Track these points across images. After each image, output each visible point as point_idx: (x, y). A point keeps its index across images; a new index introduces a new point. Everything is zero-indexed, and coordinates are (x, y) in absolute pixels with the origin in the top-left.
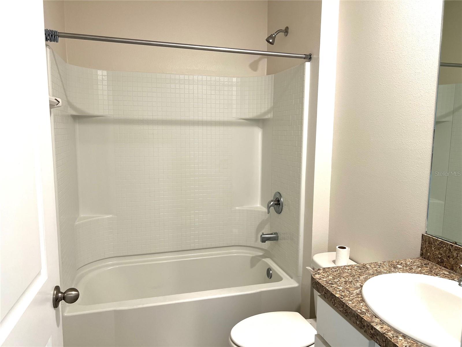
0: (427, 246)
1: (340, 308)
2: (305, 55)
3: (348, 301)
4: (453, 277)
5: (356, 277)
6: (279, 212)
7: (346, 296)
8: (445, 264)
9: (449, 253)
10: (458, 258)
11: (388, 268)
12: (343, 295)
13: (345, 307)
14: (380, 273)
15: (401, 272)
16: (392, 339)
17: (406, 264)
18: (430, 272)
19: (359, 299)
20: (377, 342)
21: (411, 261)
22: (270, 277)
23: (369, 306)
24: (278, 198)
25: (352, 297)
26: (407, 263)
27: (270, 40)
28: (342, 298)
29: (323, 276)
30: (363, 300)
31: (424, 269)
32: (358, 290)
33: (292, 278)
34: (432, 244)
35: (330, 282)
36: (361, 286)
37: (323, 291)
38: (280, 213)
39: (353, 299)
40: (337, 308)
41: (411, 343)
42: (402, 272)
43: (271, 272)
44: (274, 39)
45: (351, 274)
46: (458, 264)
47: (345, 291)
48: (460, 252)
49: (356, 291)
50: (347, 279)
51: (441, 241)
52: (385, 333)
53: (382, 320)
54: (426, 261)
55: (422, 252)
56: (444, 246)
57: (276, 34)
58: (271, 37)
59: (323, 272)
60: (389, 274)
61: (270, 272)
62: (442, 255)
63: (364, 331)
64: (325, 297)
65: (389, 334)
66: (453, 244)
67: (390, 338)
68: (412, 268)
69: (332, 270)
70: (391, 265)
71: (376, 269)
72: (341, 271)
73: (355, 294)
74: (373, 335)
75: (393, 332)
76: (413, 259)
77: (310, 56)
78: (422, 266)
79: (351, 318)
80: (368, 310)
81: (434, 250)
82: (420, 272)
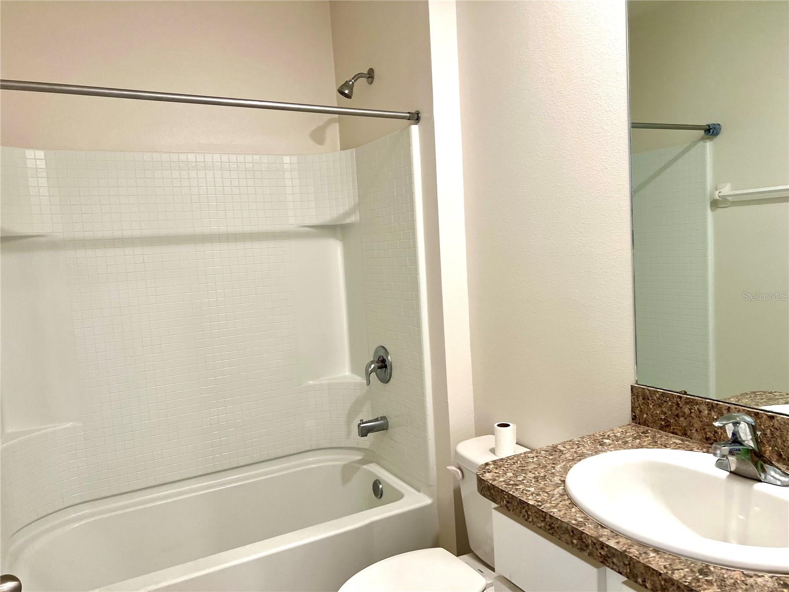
0: (640, 404)
1: (539, 522)
2: (409, 113)
3: (550, 508)
4: (689, 447)
5: (548, 468)
6: (386, 380)
7: (544, 501)
8: (673, 429)
9: (676, 409)
10: (693, 415)
11: (592, 447)
12: (540, 500)
13: (548, 519)
14: (582, 456)
15: (612, 449)
16: (641, 558)
17: (615, 436)
18: (654, 443)
19: (567, 502)
20: (615, 567)
21: (621, 430)
22: (379, 496)
23: (587, 511)
24: (383, 357)
25: (554, 500)
26: (617, 434)
27: (345, 91)
28: (540, 506)
29: (498, 474)
30: (573, 504)
31: (645, 441)
32: (561, 488)
33: (419, 491)
34: (649, 399)
35: (512, 482)
36: (562, 481)
37: (502, 499)
38: (388, 382)
39: (558, 504)
40: (534, 524)
41: (671, 560)
42: (615, 450)
43: (381, 486)
44: (351, 88)
45: (540, 465)
46: (693, 425)
47: (541, 493)
48: (695, 406)
49: (557, 490)
50: (536, 472)
51: (662, 392)
52: (625, 551)
53: (614, 530)
54: (643, 428)
55: (634, 414)
56: (668, 399)
57: (355, 81)
58: (346, 85)
59: (494, 467)
60: (597, 455)
61: (379, 487)
62: (666, 414)
63: (589, 555)
64: (509, 508)
65: (632, 550)
66: (681, 395)
67: (636, 557)
68: (627, 442)
69: (508, 461)
70: (595, 441)
71: (574, 450)
72: (522, 462)
73: (558, 496)
74: (605, 559)
75: (636, 547)
76: (623, 426)
77: (418, 114)
78: (639, 437)
79: (562, 536)
80: (587, 517)
81: (652, 409)
82: (640, 446)
